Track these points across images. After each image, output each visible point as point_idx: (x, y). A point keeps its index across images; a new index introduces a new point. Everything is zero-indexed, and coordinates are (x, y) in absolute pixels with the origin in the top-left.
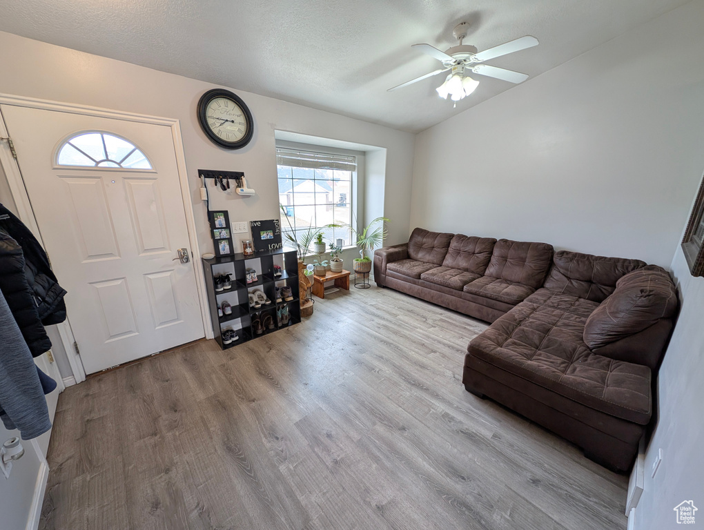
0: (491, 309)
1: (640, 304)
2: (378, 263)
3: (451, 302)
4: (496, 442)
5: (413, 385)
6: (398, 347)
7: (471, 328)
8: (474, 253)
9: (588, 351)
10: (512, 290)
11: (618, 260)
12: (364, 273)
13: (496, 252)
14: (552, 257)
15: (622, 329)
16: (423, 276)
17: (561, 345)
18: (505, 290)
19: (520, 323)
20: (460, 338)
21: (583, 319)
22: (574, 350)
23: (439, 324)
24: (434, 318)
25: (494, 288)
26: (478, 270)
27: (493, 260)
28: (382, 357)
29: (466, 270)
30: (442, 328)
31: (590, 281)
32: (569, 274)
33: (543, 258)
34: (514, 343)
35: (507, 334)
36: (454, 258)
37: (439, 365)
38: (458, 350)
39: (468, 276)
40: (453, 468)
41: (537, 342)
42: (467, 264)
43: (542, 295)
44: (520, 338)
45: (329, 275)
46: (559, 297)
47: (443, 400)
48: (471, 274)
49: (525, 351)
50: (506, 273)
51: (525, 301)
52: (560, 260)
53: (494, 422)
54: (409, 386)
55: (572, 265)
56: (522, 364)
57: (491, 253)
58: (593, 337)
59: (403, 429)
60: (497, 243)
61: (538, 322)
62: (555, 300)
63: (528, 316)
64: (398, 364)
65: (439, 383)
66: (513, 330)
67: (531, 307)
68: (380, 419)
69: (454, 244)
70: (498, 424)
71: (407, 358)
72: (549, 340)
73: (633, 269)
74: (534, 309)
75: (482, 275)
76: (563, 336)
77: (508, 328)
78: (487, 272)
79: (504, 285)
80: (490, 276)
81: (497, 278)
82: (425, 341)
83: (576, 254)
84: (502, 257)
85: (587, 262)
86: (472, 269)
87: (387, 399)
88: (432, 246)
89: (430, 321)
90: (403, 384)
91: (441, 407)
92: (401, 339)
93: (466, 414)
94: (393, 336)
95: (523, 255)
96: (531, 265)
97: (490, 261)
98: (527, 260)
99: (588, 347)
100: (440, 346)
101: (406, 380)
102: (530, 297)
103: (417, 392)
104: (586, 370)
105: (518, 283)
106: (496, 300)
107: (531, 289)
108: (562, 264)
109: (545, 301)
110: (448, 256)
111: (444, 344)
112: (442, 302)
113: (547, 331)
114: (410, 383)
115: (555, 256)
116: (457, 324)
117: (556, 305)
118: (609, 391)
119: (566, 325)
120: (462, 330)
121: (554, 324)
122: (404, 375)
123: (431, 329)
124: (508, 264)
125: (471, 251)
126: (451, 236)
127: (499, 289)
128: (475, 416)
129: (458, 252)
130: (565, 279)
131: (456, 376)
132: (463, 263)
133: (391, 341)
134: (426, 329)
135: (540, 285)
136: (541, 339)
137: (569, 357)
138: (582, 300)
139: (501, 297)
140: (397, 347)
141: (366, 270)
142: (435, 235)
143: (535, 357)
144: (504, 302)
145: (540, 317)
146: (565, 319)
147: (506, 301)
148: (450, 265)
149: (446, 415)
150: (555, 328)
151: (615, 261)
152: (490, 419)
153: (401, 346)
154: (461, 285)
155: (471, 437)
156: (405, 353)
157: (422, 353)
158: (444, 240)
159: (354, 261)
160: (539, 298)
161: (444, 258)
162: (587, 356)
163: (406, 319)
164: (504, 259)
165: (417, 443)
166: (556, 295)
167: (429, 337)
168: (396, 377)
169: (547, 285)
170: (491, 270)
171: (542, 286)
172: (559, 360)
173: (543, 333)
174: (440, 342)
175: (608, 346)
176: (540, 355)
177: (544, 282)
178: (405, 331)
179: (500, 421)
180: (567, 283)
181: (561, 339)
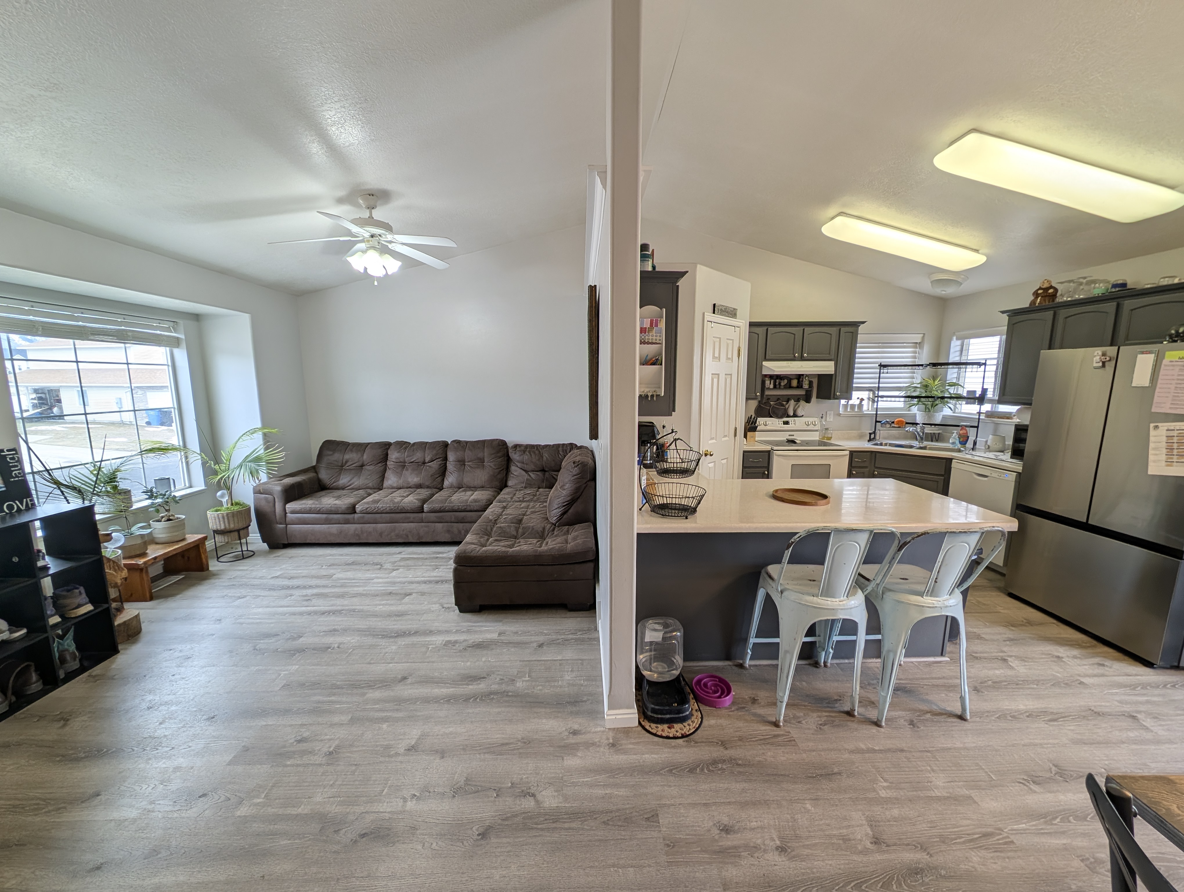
1: (575, 473)
2: (266, 508)
3: (410, 532)
4: (502, 638)
5: (396, 637)
6: (355, 609)
7: (445, 555)
8: (424, 463)
9: (553, 526)
10: (480, 496)
11: (558, 445)
12: (238, 531)
13: (451, 457)
14: (508, 452)
15: (569, 499)
16: (359, 508)
17: (533, 529)
18: (472, 497)
19: (495, 522)
20: (434, 569)
21: (545, 504)
22: (544, 529)
23: (402, 564)
24: (393, 560)
25: (460, 498)
26: (435, 483)
27: (450, 466)
28: (335, 630)
29: (419, 486)
30: (408, 568)
31: (543, 470)
32: (526, 467)
33: (499, 455)
34: (496, 540)
35: (487, 535)
36: (400, 475)
37: (421, 604)
38: (437, 582)
39: (424, 493)
40: (471, 677)
41: (514, 533)
42: (419, 479)
43: (508, 494)
44: (499, 535)
45: (154, 552)
46: (522, 492)
47: (440, 632)
48: (426, 490)
49: (507, 543)
50: (468, 479)
51: (494, 503)
52: (515, 453)
53: (496, 624)
54: (392, 640)
55: (526, 457)
56: (508, 551)
57: (446, 459)
58: (554, 514)
59: (404, 678)
60: (449, 446)
61: (511, 517)
62: (519, 495)
63: (501, 515)
64: (366, 627)
65: (428, 620)
66: (492, 530)
67: (502, 506)
68: (369, 686)
69: (394, 455)
70: (501, 624)
71: (375, 615)
72: (523, 528)
73: (570, 452)
74: (504, 508)
75: (441, 489)
76: (533, 521)
77: (486, 529)
78: (446, 483)
79: (469, 493)
80: (451, 487)
81: (459, 487)
82: (391, 589)
83: (527, 445)
84: (459, 461)
85: (537, 452)
86: (427, 484)
87: (368, 666)
88: (360, 464)
89: (388, 566)
90: (383, 642)
91: (439, 640)
92: (354, 599)
93: (468, 631)
94: (339, 601)
95: (480, 455)
96: (491, 464)
97: (446, 468)
98: (486, 460)
99: (553, 524)
100: (414, 586)
101: (384, 637)
102: (497, 498)
103: (402, 642)
104: (554, 540)
105: (482, 487)
106: (465, 511)
107: (496, 491)
108: (518, 458)
109: (512, 498)
110: (389, 474)
111: (418, 582)
112: (397, 536)
113: (520, 521)
114: (391, 637)
115: (510, 451)
116: (426, 556)
117: (521, 499)
118: (571, 546)
119: (533, 513)
120: (434, 560)
121: (524, 515)
122: (379, 633)
123: (394, 573)
124: (467, 468)
125: (422, 460)
126: (386, 446)
127: (465, 498)
128: (478, 629)
129: (402, 465)
130: (524, 473)
131: (445, 606)
132: (414, 479)
133: (339, 608)
134: (387, 576)
135: (503, 485)
136: (517, 530)
137: (542, 536)
138: (541, 490)
139: (470, 506)
140: (354, 611)
141: (241, 525)
142: (361, 447)
143: (516, 545)
144: (476, 511)
145: (512, 512)
146: (532, 508)
147: (475, 509)
148: (395, 485)
149: (448, 642)
150: (525, 517)
151: (557, 447)
152: (492, 624)
153: (358, 607)
154: (420, 504)
155: (480, 646)
156: (369, 611)
157: (392, 602)
158: (379, 452)
159: (210, 514)
160: (506, 496)
161: (383, 477)
162: (553, 530)
163: (350, 574)
164: (461, 463)
165: (427, 681)
166: (520, 490)
167: (394, 583)
168: (369, 640)
169: (510, 483)
170: (450, 480)
171: (506, 486)
172: (535, 541)
173: (517, 523)
174: (412, 583)
175: (565, 516)
176: (520, 542)
177: (506, 481)
178: (356, 589)
179: (501, 621)
180: (526, 476)
181: (532, 525)
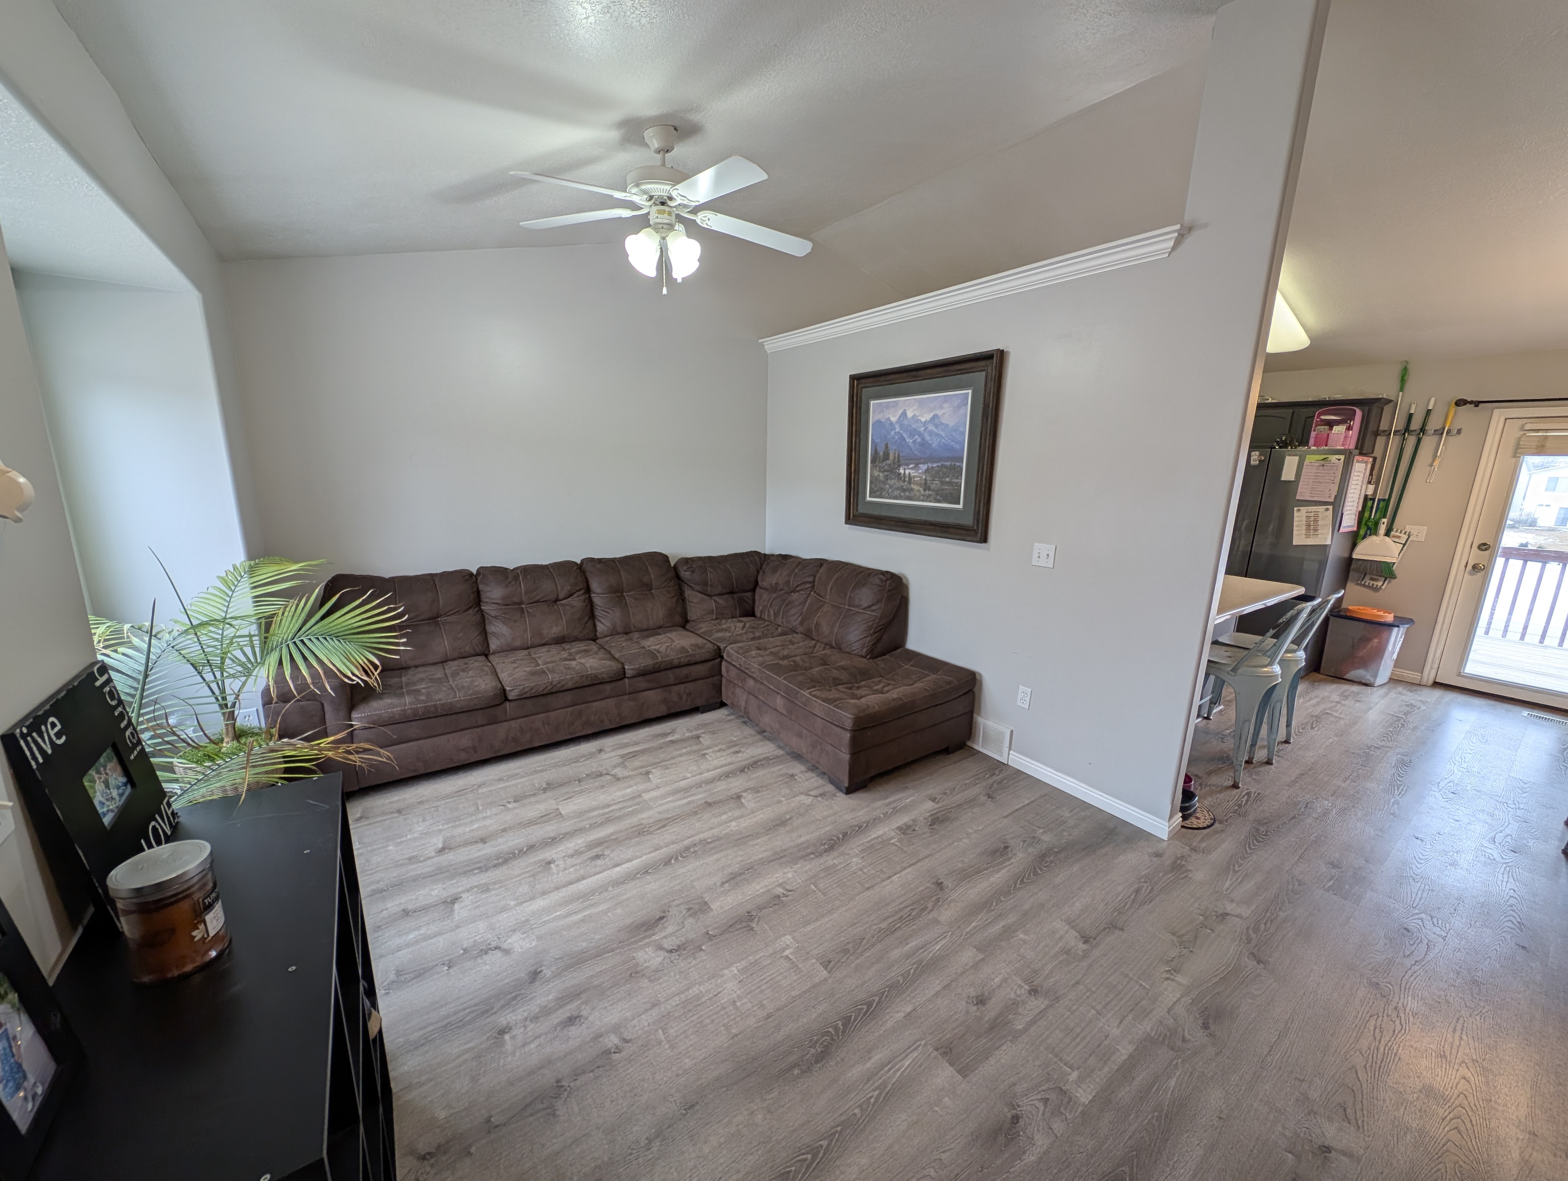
0: (683, 686)
5: (831, 847)
8: (557, 600)
13: (596, 585)
14: (676, 570)
16: (512, 689)
26: (583, 631)
27: (599, 601)
28: (735, 874)
31: (731, 592)
32: (710, 590)
33: (669, 576)
38: (742, 771)
51: (727, 646)
52: (692, 571)
55: (710, 575)
57: (588, 590)
58: (864, 643)
60: (584, 569)
78: (600, 627)
81: (625, 632)
84: (614, 592)
85: (722, 567)
86: (574, 633)
88: (434, 613)
95: (646, 579)
96: (663, 591)
97: (593, 605)
98: (655, 585)
99: (863, 656)
101: (819, 853)
103: (853, 848)
108: (697, 578)
110: (493, 626)
112: (586, 724)
115: (680, 569)
122: (802, 853)
125: (553, 596)
128: (901, 804)
129: (517, 609)
130: (707, 599)
134: (652, 784)
147: (703, 659)
154: (618, 666)
158: (459, 587)
161: (484, 633)
167: (686, 790)
169: (691, 616)
170: (605, 621)
171: (686, 620)
175: (879, 644)
177: (686, 614)
180: (713, 603)
